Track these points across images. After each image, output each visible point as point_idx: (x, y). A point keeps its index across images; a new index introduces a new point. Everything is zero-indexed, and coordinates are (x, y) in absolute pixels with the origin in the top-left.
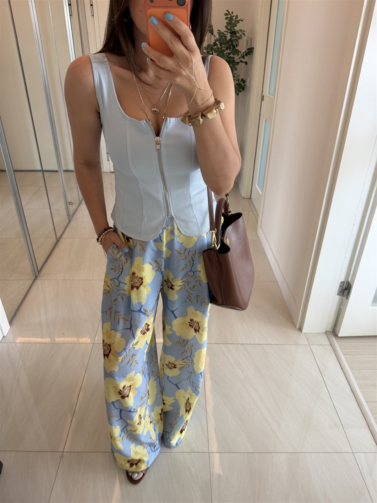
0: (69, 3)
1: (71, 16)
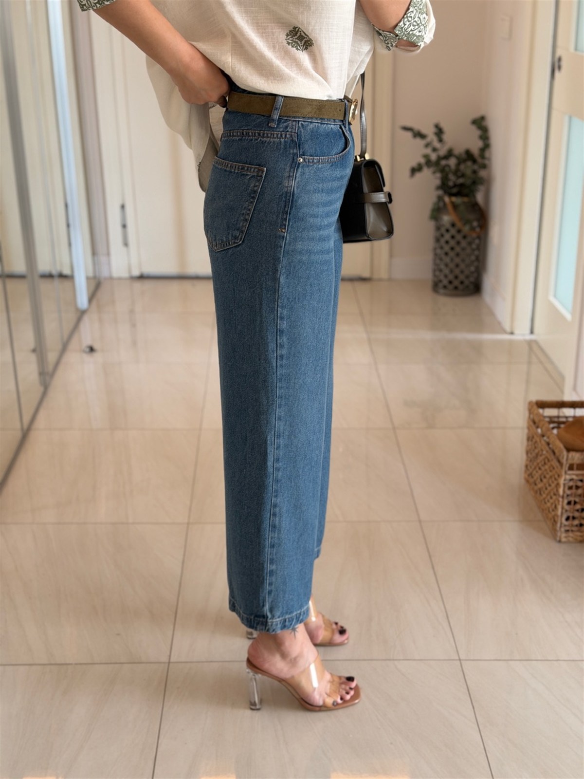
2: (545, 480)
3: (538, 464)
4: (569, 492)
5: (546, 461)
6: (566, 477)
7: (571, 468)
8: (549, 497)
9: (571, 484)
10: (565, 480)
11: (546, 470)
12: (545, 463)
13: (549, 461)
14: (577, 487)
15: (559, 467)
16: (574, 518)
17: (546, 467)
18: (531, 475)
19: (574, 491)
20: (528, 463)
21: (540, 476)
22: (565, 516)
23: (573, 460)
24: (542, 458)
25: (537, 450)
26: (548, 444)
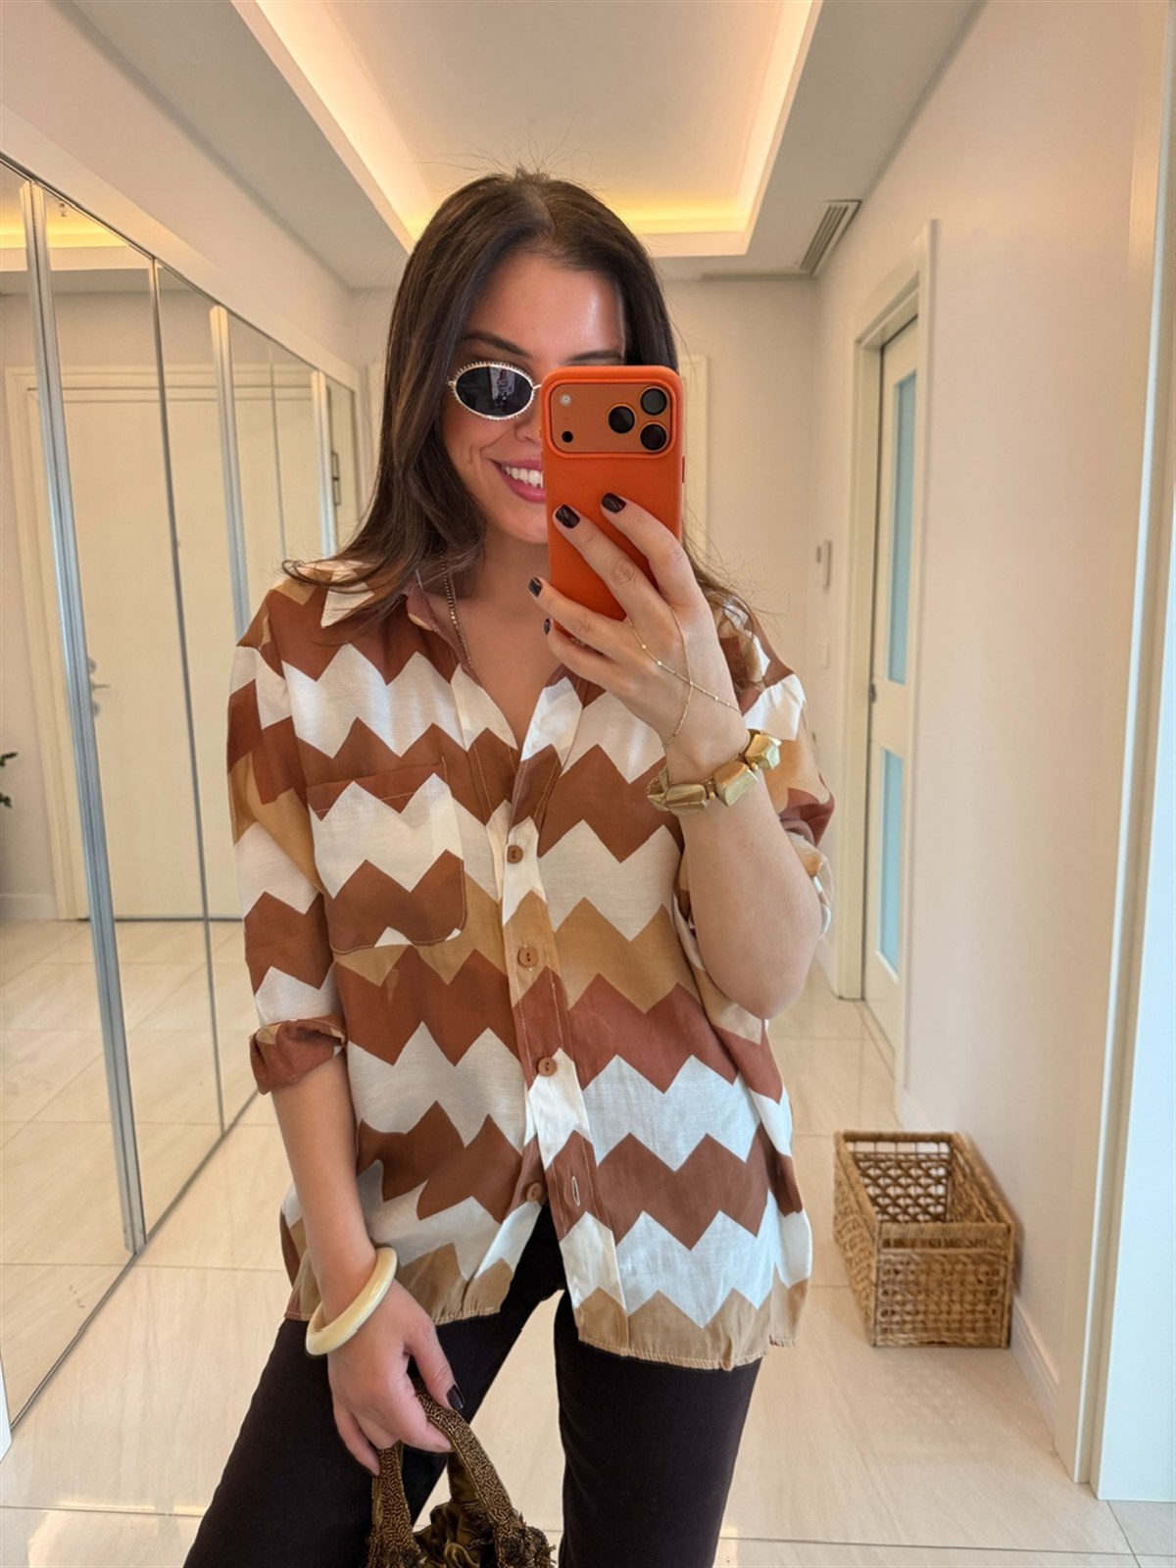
0: (336, 475)
1: (338, 507)
2: (856, 1250)
3: (847, 1223)
4: (883, 1277)
5: (856, 1225)
6: (879, 1258)
7: (887, 1244)
8: (859, 1278)
9: (888, 1267)
10: (879, 1262)
11: (855, 1236)
12: (854, 1228)
13: (859, 1226)
14: (897, 1272)
15: (871, 1243)
16: (893, 1313)
17: (857, 1232)
18: (839, 1232)
19: (892, 1276)
20: (837, 1213)
21: (851, 1240)
22: (880, 1310)
23: (888, 1233)
24: (851, 1217)
25: (847, 1204)
26: (858, 1203)
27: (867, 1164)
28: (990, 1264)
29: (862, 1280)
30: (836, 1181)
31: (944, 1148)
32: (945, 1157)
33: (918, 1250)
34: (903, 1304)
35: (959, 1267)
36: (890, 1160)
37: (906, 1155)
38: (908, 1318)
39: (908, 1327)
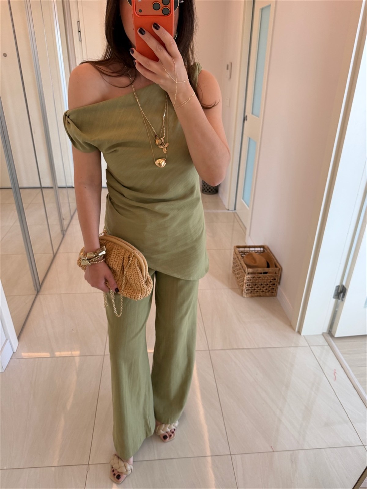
2: (239, 275)
4: (247, 281)
6: (247, 277)
7: (248, 274)
8: (240, 281)
9: (248, 279)
13: (241, 269)
14: (250, 280)
15: (244, 273)
16: (249, 290)
17: (240, 271)
18: (234, 271)
19: (249, 281)
20: (233, 266)
21: (238, 273)
22: (246, 289)
23: (249, 271)
24: (238, 267)
25: (237, 264)
26: (241, 264)
27: (242, 254)
28: (273, 277)
29: (241, 282)
30: (234, 258)
31: (262, 249)
32: (262, 251)
33: (256, 275)
34: (252, 287)
35: (266, 278)
36: (248, 252)
37: (252, 251)
38: (252, 291)
39: (252, 293)
